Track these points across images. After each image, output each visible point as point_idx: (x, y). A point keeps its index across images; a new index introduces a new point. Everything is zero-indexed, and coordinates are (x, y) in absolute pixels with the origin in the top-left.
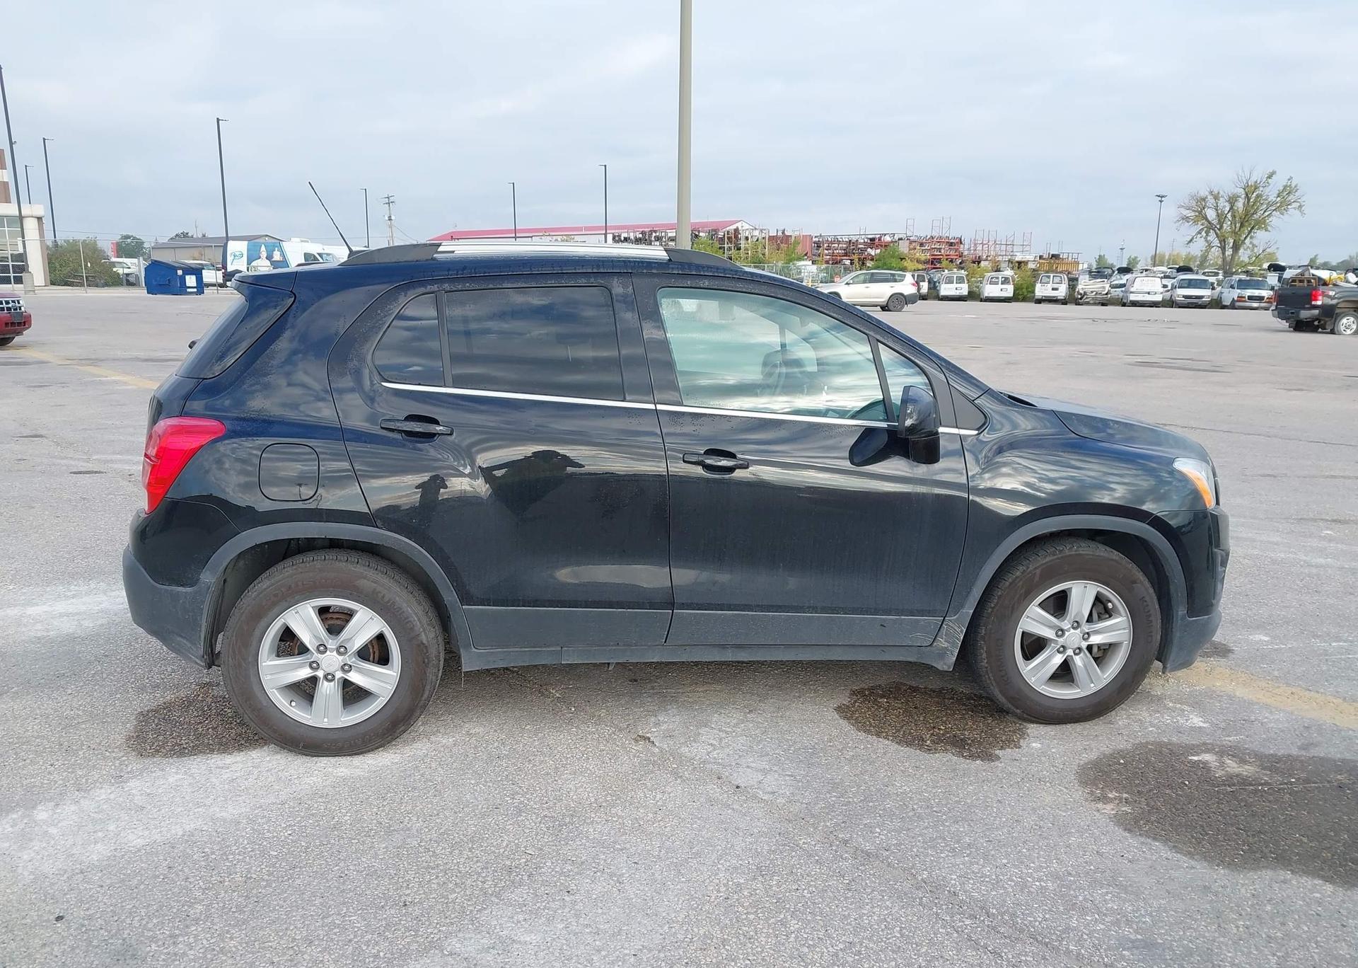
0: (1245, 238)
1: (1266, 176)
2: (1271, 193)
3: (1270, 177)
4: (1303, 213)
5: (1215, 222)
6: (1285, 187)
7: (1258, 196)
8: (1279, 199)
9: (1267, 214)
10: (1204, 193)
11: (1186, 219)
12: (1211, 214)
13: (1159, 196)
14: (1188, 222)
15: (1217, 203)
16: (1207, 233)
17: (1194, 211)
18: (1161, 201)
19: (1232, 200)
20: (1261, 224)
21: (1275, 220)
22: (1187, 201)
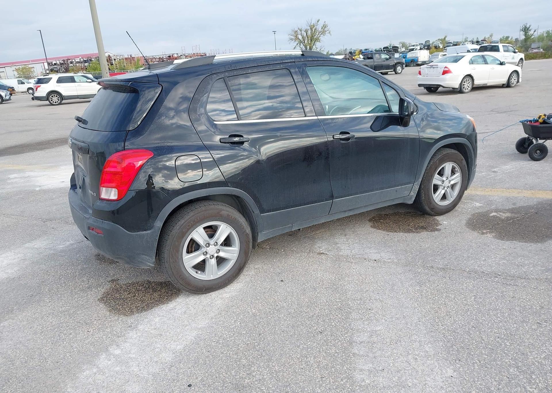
0: (313, 45)
1: (317, 21)
2: (319, 28)
3: (318, 22)
4: (331, 35)
5: (302, 40)
6: (324, 25)
7: (315, 29)
8: (322, 30)
9: (319, 36)
10: (296, 29)
11: (292, 39)
12: (300, 37)
13: (274, 32)
14: (293, 41)
15: (301, 33)
16: (300, 44)
17: (294, 36)
18: (275, 34)
19: (306, 31)
20: (317, 40)
21: (322, 38)
22: (291, 33)
